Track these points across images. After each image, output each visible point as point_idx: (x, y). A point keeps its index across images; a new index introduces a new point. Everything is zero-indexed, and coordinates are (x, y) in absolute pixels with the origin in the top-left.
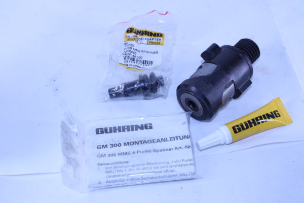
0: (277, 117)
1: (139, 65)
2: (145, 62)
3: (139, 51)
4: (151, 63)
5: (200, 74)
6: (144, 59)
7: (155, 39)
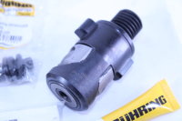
0: (163, 103)
1: (6, 43)
2: (12, 38)
3: (6, 25)
4: (20, 38)
5: (71, 61)
6: (12, 34)
7: (24, 10)
